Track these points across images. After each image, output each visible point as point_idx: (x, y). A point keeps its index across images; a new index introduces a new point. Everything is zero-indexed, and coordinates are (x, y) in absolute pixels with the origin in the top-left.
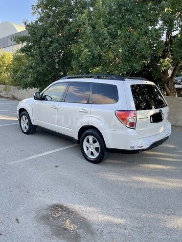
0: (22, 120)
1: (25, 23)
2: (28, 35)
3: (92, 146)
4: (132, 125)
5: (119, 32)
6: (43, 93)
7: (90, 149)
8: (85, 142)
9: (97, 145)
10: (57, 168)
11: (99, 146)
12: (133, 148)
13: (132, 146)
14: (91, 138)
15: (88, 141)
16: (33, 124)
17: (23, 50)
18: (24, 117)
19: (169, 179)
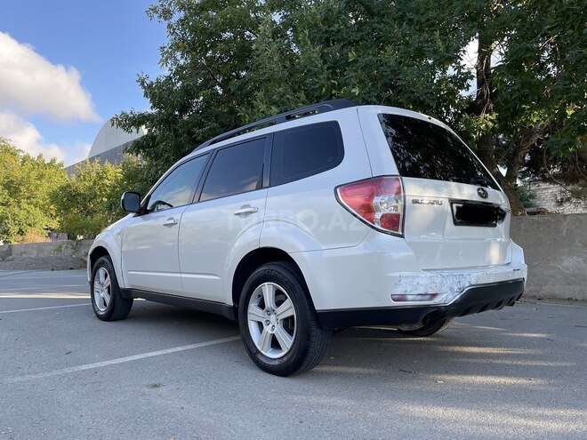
0: (96, 283)
1: (143, 83)
2: (150, 111)
3: (273, 317)
4: (394, 224)
5: (352, 56)
6: (149, 197)
7: (267, 329)
8: (253, 308)
9: (288, 309)
10: (154, 390)
11: (292, 312)
12: (402, 298)
13: (399, 291)
14: (268, 289)
15: (262, 305)
16: (121, 286)
17: (138, 146)
18: (102, 271)
19: (547, 412)
